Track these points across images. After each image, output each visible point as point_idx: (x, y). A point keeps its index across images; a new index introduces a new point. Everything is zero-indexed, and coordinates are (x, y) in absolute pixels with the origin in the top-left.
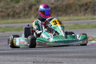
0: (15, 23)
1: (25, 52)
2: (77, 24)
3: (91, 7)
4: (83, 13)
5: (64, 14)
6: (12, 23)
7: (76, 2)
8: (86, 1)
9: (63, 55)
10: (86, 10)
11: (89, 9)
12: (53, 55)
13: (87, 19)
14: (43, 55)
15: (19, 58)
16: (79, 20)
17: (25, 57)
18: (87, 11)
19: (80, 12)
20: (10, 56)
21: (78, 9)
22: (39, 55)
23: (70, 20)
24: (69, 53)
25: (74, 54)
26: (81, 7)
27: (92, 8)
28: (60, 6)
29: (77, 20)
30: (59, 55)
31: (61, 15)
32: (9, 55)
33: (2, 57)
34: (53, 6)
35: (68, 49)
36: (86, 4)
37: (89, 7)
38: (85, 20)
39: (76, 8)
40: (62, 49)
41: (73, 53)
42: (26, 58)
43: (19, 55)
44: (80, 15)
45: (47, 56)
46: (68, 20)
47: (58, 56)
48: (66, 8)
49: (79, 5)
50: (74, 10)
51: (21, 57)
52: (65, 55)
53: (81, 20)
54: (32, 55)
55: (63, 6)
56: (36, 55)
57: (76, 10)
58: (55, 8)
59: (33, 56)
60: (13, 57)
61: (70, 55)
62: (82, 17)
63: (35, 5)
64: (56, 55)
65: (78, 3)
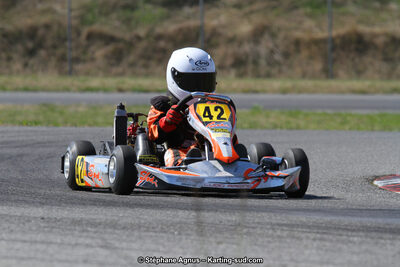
27: (55, 47)
36: (32, 33)
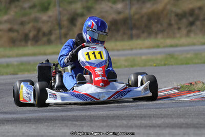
0: (40, 54)
1: (59, 117)
2: (171, 55)
3: (202, 17)
4: (184, 31)
5: (145, 34)
6: (34, 55)
7: (169, 7)
8: (191, 6)
9: (139, 122)
10: (192, 24)
11: (198, 23)
12: (118, 122)
13: (194, 44)
14: (97, 123)
15: (46, 129)
16: (176, 46)
17: (58, 127)
18: (193, 28)
19: (179, 28)
20: (27, 125)
21: (173, 22)
22: (89, 123)
23: (158, 47)
24: (153, 117)
25: (163, 120)
26: (180, 19)
28: (137, 17)
29: (172, 46)
30: (132, 122)
31: (138, 37)
32: (25, 123)
33: (10, 127)
34: (121, 16)
35: (152, 110)
37: (197, 19)
38: (188, 45)
39: (170, 20)
40: (139, 109)
41: (162, 118)
42: (61, 129)
43: (46, 123)
44: (178, 35)
45: (105, 124)
46: (154, 47)
47: (129, 125)
48: (149, 20)
49: (177, 15)
50: (165, 25)
51: (51, 128)
52: (143, 122)
53: (181, 46)
54: (74, 123)
55: (142, 17)
56: (83, 123)
57: (170, 25)
58: (125, 21)
59: (75, 125)
60: (34, 126)
61: (154, 122)
62: (184, 40)
63: (82, 15)
64: (125, 122)
65: (174, 9)
